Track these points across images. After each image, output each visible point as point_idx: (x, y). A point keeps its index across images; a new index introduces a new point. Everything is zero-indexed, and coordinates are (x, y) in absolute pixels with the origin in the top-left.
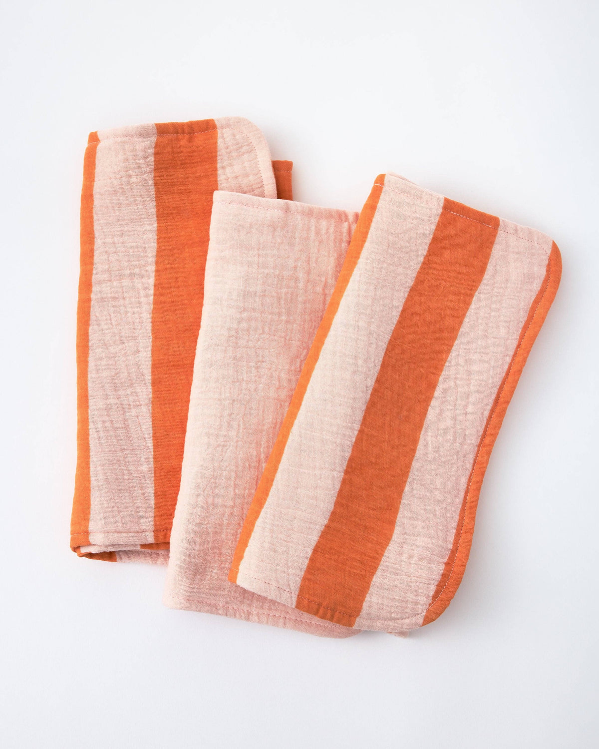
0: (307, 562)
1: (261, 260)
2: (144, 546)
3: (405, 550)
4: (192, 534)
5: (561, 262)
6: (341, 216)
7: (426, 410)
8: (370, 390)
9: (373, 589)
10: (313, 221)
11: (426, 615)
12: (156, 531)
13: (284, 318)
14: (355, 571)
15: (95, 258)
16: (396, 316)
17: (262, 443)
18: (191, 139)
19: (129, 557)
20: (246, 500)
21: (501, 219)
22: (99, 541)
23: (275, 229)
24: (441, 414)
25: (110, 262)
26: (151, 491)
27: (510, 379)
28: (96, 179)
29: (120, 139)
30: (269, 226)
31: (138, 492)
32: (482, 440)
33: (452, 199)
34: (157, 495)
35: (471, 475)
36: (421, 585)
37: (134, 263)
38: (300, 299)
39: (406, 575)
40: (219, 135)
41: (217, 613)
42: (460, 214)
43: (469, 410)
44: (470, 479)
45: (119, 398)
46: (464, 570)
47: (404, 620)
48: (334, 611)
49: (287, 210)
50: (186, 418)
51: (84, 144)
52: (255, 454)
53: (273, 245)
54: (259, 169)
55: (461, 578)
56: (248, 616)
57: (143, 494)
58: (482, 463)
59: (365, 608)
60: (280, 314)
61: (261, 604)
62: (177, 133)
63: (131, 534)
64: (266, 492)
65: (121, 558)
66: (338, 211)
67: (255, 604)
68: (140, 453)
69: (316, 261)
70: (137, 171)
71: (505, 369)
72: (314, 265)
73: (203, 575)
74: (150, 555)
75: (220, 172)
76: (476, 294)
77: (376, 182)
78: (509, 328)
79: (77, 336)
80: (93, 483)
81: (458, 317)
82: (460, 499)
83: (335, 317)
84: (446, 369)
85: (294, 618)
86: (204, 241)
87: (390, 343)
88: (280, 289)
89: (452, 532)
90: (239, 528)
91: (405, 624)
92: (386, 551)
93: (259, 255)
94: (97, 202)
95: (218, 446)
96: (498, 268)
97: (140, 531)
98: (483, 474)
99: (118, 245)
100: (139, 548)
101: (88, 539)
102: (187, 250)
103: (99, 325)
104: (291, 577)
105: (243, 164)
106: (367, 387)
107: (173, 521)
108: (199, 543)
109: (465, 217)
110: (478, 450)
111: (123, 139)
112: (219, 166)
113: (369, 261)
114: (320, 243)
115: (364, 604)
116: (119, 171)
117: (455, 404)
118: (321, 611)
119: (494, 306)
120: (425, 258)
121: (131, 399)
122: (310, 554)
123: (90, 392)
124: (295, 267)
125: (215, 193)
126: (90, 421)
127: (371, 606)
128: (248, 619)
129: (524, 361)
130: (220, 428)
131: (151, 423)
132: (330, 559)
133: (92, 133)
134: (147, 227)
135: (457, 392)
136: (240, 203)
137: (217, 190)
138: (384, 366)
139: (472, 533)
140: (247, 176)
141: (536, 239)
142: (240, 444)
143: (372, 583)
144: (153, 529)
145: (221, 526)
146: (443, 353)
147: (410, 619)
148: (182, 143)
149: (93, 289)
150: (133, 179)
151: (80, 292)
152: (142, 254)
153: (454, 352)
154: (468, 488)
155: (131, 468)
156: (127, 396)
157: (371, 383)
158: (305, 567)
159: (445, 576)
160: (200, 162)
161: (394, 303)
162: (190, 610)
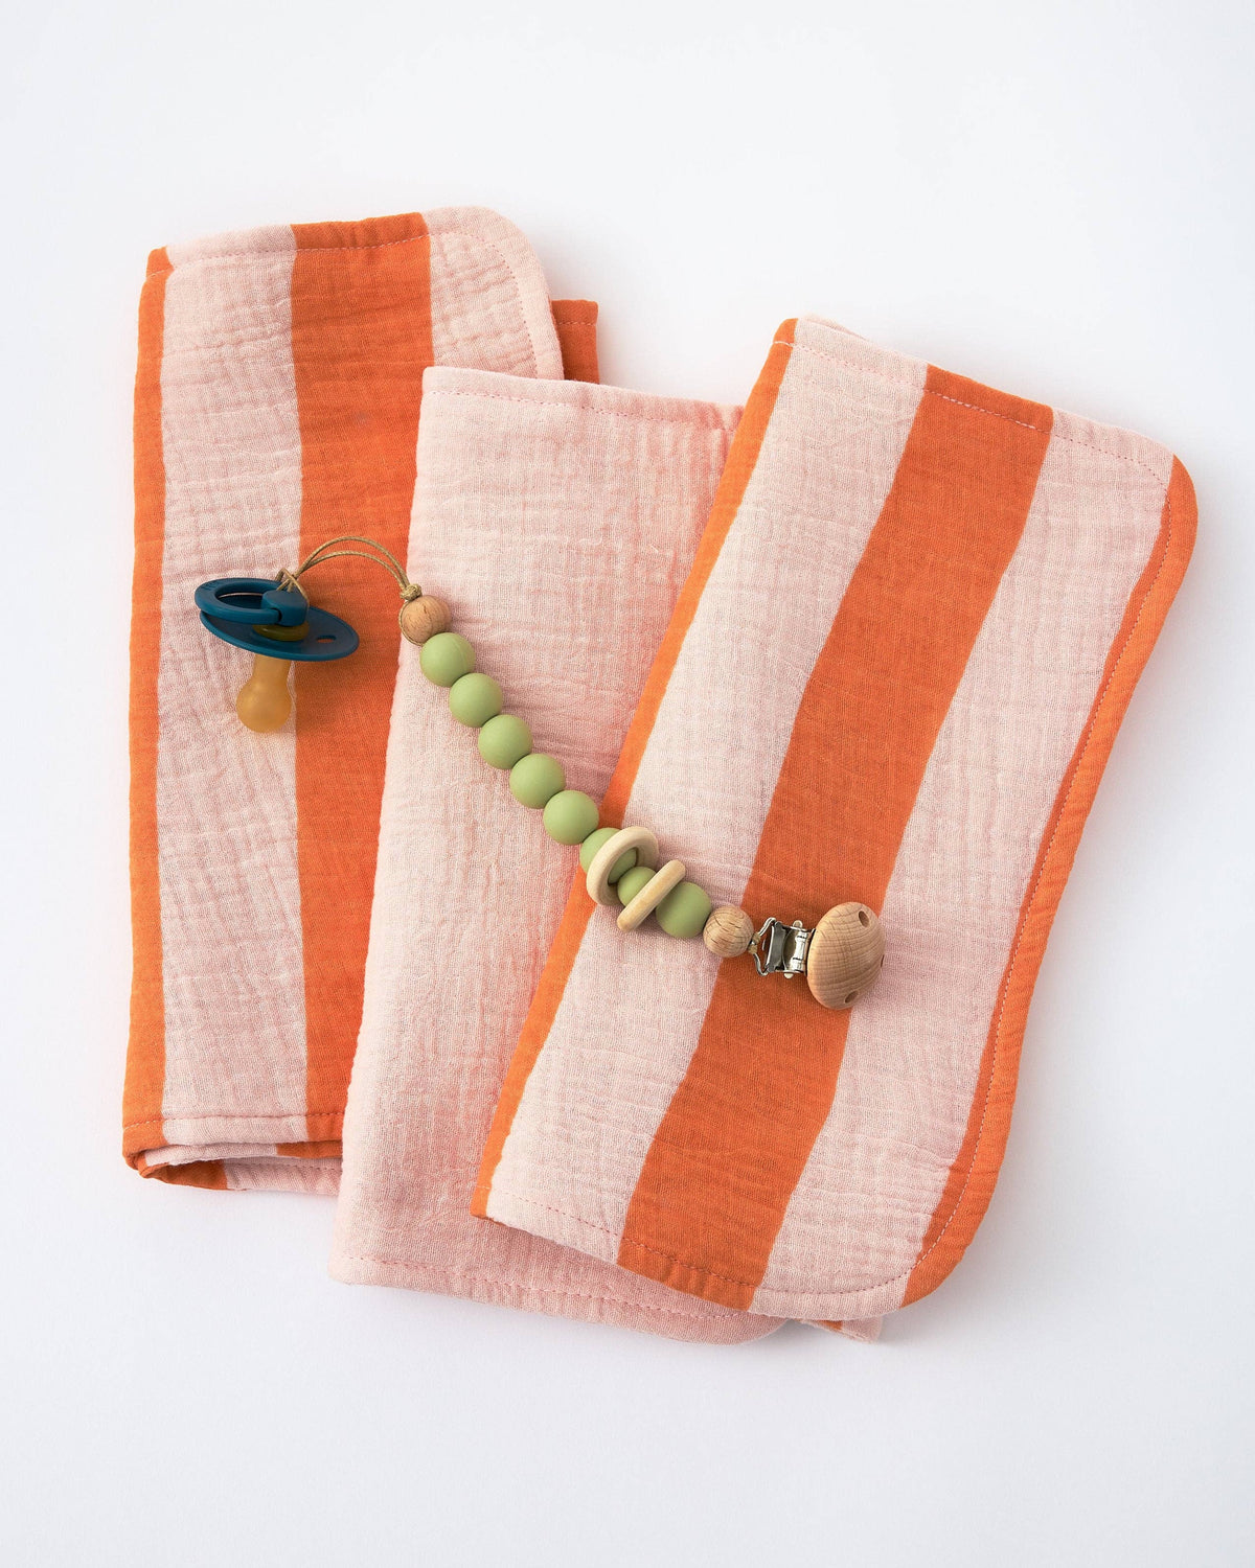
0: (641, 1162)
1: (530, 513)
2: (286, 1147)
3: (859, 1138)
4: (391, 1116)
5: (1194, 502)
6: (705, 416)
7: (900, 835)
8: (770, 791)
9: (790, 1223)
10: (643, 428)
11: (910, 1279)
12: (312, 1114)
13: (584, 640)
14: (750, 1184)
15: (167, 524)
16: (823, 627)
17: (542, 914)
18: (371, 258)
19: (253, 1178)
20: (509, 1041)
21: (1055, 410)
22: (185, 1137)
23: (559, 445)
24: (932, 842)
25: (200, 532)
26: (298, 1027)
27: (1087, 759)
28: (166, 351)
29: (214, 262)
30: (545, 439)
31: (269, 1031)
32: (1029, 897)
33: (946, 369)
34: (312, 1038)
35: (1006, 975)
36: (898, 1213)
37: (251, 533)
38: (619, 598)
39: (863, 1191)
40: (434, 248)
41: (450, 1291)
42: (964, 401)
43: (995, 830)
44: (1003, 984)
45: (223, 828)
46: (995, 1181)
47: (861, 1293)
48: (704, 1271)
49: (585, 403)
50: (373, 867)
51: (139, 277)
52: (526, 938)
53: (555, 480)
54: (524, 318)
55: (988, 1200)
56: (519, 1299)
57: (282, 1036)
58: (1032, 949)
59: (773, 1266)
60: (574, 632)
61: (547, 1270)
62: (341, 244)
63: (255, 1121)
64: (548, 1016)
65: (237, 1181)
66: (697, 405)
67: (533, 1271)
68: (274, 946)
69: (653, 515)
70: (254, 330)
71: (1075, 739)
72: (648, 523)
73: (418, 1206)
74: (301, 1172)
75: (436, 328)
76: (1005, 576)
77: (777, 337)
78: (1081, 650)
79: (131, 696)
80: (171, 1010)
81: (966, 627)
82: (981, 1028)
83: (688, 633)
84: (940, 743)
85: (621, 1300)
86: (405, 481)
87: (809, 688)
88: (575, 576)
89: (966, 1101)
90: (495, 1102)
91: (865, 1301)
92: (818, 1140)
93: (525, 505)
94: (170, 400)
95: (443, 921)
96: (1052, 519)
97: (275, 1113)
98: (1034, 972)
99: (217, 495)
100: (273, 1152)
101: (161, 1134)
102: (369, 501)
103: (178, 671)
104: (606, 1196)
105: (486, 308)
106: (762, 783)
107: (349, 1090)
108: (405, 1135)
109: (975, 408)
110: (1022, 920)
111: (221, 261)
112: (434, 315)
113: (762, 509)
114: (660, 473)
115: (771, 1256)
116: (216, 332)
117: (963, 820)
118: (676, 1272)
119: (1045, 601)
120: (889, 499)
121: (250, 828)
122: (648, 1146)
123: (161, 818)
124: (606, 529)
125: (427, 372)
126: (162, 878)
127: (786, 1261)
128: (519, 1305)
129: (1118, 719)
130: (448, 883)
131: (296, 880)
132: (693, 1157)
133: (156, 250)
134: (279, 453)
135: (966, 793)
136: (480, 390)
137: (431, 365)
138: (798, 736)
139: (1011, 1103)
140: (498, 334)
141: (1136, 451)
142: (492, 916)
143: (788, 1209)
144: (304, 1109)
145: (454, 1096)
146: (931, 707)
147: (876, 1289)
148: (353, 267)
149: (165, 592)
150: (247, 348)
151: (137, 599)
152: (269, 512)
153: (957, 704)
154: (999, 1003)
155: (254, 978)
156: (242, 823)
157: (772, 774)
158: (637, 1175)
159: (951, 1195)
160: (392, 307)
161: (820, 600)
162: (390, 1284)
